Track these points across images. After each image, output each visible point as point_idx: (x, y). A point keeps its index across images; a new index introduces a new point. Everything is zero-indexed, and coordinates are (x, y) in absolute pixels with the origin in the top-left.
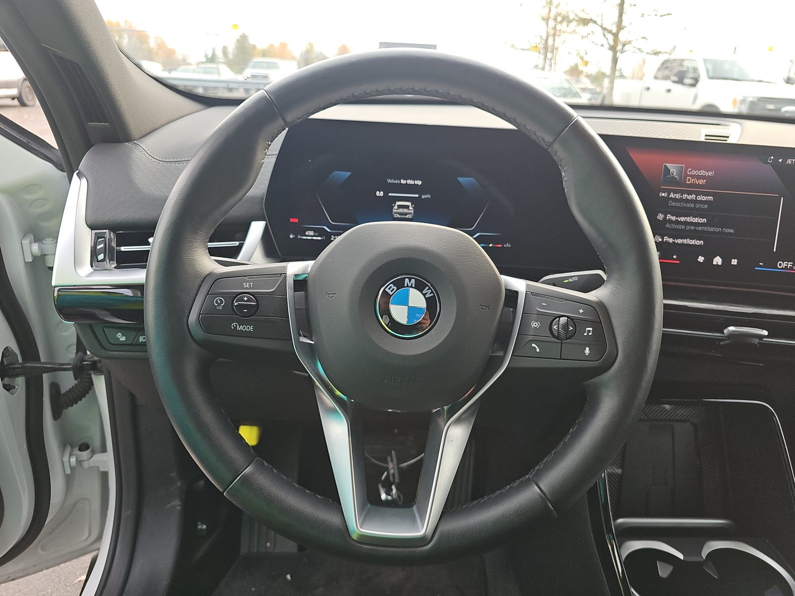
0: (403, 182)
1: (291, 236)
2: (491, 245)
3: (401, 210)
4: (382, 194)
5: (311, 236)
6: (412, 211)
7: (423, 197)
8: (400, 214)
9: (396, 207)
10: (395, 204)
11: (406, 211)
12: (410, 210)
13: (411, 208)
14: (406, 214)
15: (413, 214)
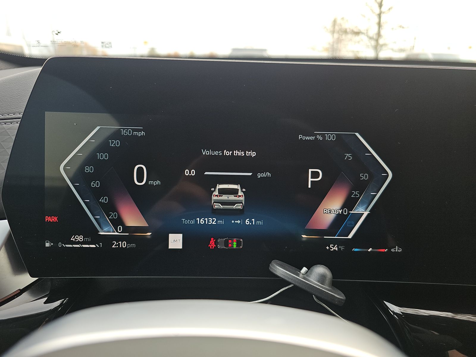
0: (227, 153)
1: (47, 245)
2: (370, 250)
3: (225, 197)
4: (193, 173)
5: (78, 243)
6: (242, 199)
7: (259, 176)
8: (223, 203)
9: (216, 193)
10: (215, 188)
11: (232, 198)
12: (239, 196)
13: (240, 193)
14: (233, 203)
15: (243, 203)
